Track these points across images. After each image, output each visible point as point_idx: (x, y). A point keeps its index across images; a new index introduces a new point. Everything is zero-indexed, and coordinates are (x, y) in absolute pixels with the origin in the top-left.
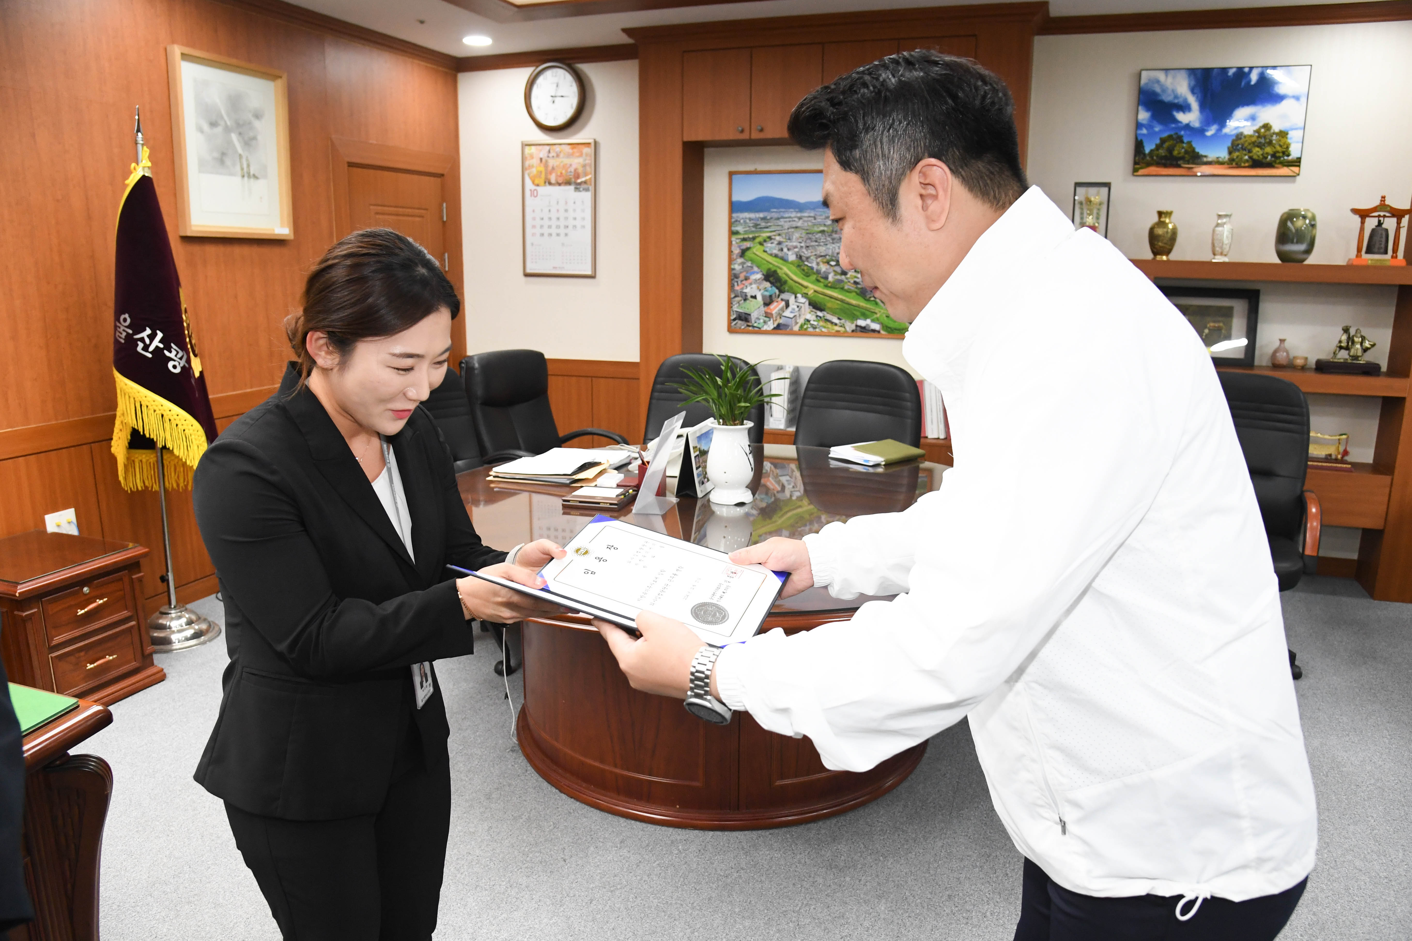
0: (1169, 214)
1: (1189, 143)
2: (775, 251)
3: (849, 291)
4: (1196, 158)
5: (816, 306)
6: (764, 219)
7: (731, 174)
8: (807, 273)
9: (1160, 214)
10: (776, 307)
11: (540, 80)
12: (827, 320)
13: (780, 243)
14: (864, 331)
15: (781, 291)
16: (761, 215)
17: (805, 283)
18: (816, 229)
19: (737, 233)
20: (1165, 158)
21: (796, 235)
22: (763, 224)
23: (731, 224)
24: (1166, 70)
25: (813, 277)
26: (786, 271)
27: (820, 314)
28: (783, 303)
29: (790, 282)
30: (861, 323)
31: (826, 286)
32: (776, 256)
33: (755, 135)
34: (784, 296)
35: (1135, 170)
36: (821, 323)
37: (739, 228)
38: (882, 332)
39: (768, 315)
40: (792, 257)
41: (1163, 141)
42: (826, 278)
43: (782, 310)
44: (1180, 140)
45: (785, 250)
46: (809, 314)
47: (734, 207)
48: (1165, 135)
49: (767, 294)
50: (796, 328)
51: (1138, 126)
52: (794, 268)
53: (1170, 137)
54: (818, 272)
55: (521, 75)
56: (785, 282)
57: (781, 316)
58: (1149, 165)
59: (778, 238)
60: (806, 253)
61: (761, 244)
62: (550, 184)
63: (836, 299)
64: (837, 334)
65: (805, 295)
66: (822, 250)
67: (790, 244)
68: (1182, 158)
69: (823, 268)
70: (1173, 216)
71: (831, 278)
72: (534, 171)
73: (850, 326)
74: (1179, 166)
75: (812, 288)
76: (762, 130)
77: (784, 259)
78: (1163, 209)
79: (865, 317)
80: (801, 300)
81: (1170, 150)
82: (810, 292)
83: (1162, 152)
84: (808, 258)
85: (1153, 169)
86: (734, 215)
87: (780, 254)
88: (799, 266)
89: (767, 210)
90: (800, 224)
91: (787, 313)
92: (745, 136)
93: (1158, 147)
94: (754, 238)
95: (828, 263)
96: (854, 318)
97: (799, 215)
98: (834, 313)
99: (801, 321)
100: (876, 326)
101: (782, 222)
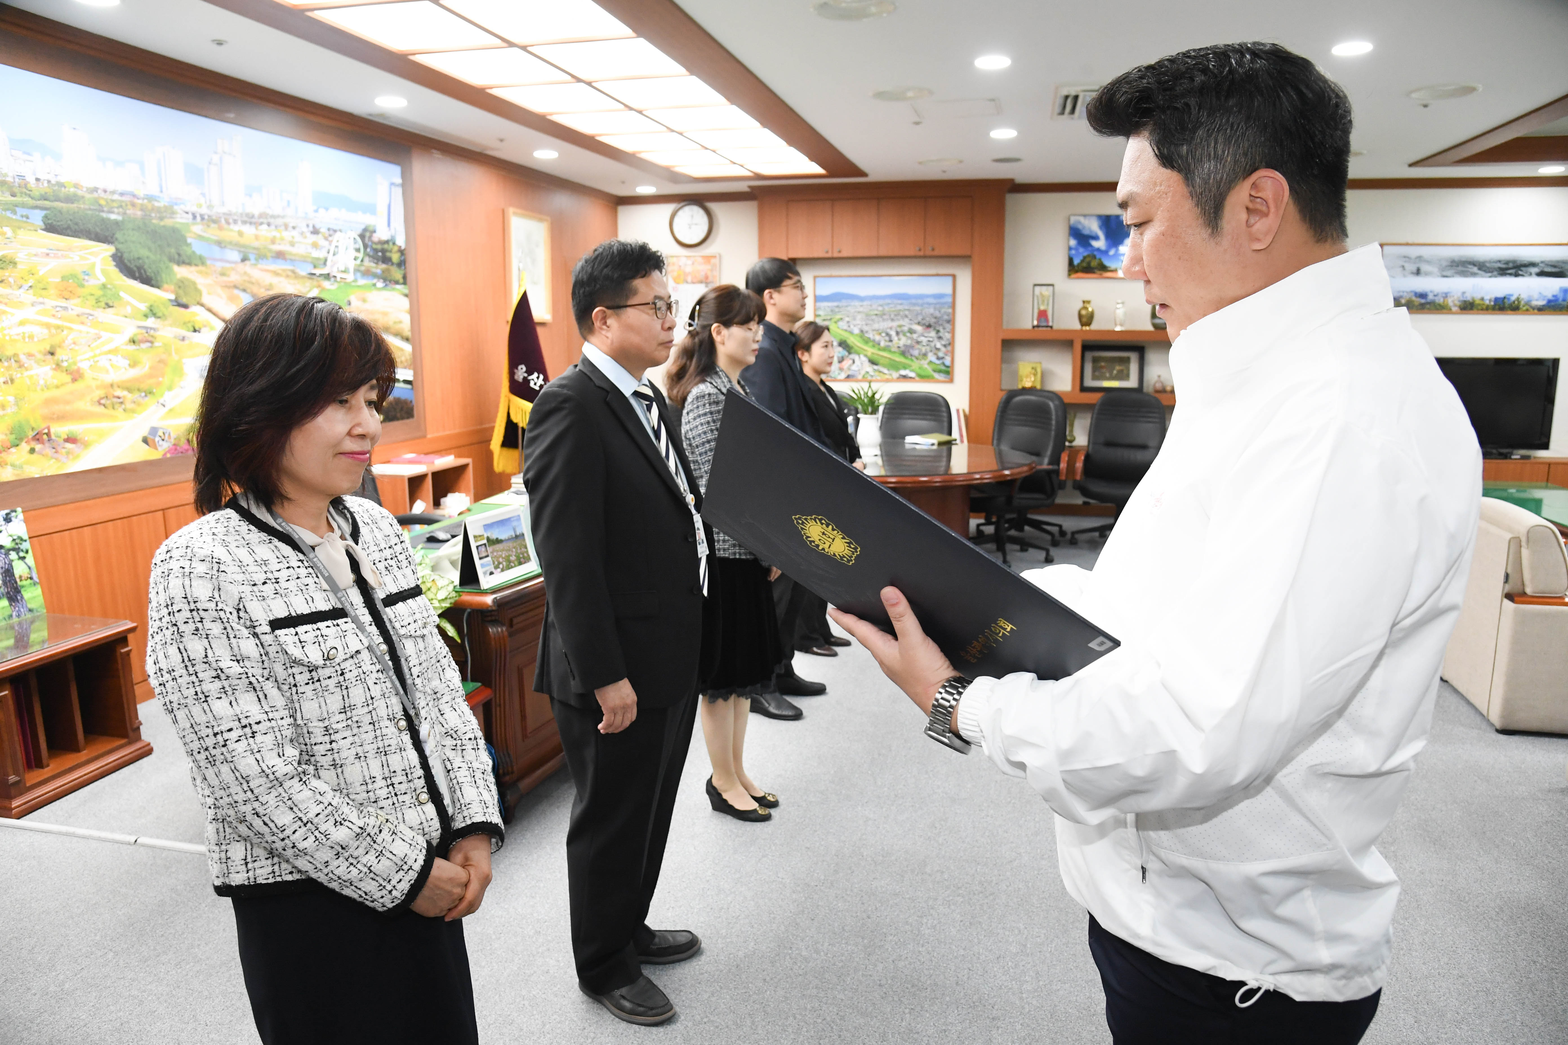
0: (1089, 302)
1: (1100, 259)
2: (845, 327)
3: (894, 352)
4: (1103, 268)
5: (873, 362)
6: (838, 307)
7: (815, 278)
8: (867, 341)
9: (1084, 302)
10: (846, 364)
11: (680, 213)
12: (880, 372)
13: (848, 322)
14: (905, 377)
15: (850, 353)
16: (835, 304)
17: (865, 347)
18: (872, 313)
19: (819, 316)
20: (1086, 268)
21: (859, 317)
22: (837, 310)
23: (815, 310)
24: (1085, 216)
25: (871, 344)
26: (852, 340)
27: (876, 367)
28: (851, 362)
29: (856, 348)
30: (903, 372)
31: (880, 349)
32: (846, 330)
33: (836, 255)
34: (852, 356)
35: (1069, 275)
36: (877, 374)
37: (820, 313)
38: (917, 378)
39: (841, 369)
40: (856, 331)
41: (1085, 258)
42: (879, 344)
43: (850, 365)
44: (1094, 257)
45: (852, 327)
46: (869, 368)
47: (817, 299)
48: (1086, 254)
49: (840, 355)
50: (860, 377)
51: (1070, 249)
52: (858, 338)
53: (1089, 256)
54: (874, 341)
55: (668, 209)
56: (852, 348)
57: (849, 369)
58: (1077, 272)
59: (847, 319)
60: (865, 328)
61: (836, 322)
62: (687, 282)
63: (886, 357)
64: (887, 381)
65: (866, 356)
66: (876, 326)
67: (855, 322)
68: (1096, 268)
69: (877, 338)
70: (1092, 303)
71: (883, 344)
72: (675, 274)
73: (895, 375)
74: (1094, 273)
75: (870, 350)
76: (840, 252)
77: (851, 333)
78: (1086, 299)
79: (905, 368)
80: (863, 358)
81: (1089, 263)
82: (869, 354)
83: (1084, 265)
84: (867, 332)
85: (1080, 275)
86: (818, 304)
87: (848, 329)
88: (861, 337)
89: (839, 300)
90: (861, 309)
91: (854, 367)
92: (829, 255)
93: (1082, 261)
94: (830, 319)
95: (880, 334)
96: (897, 369)
97: (861, 304)
98: (884, 366)
99: (863, 372)
100: (912, 375)
101: (849, 308)
